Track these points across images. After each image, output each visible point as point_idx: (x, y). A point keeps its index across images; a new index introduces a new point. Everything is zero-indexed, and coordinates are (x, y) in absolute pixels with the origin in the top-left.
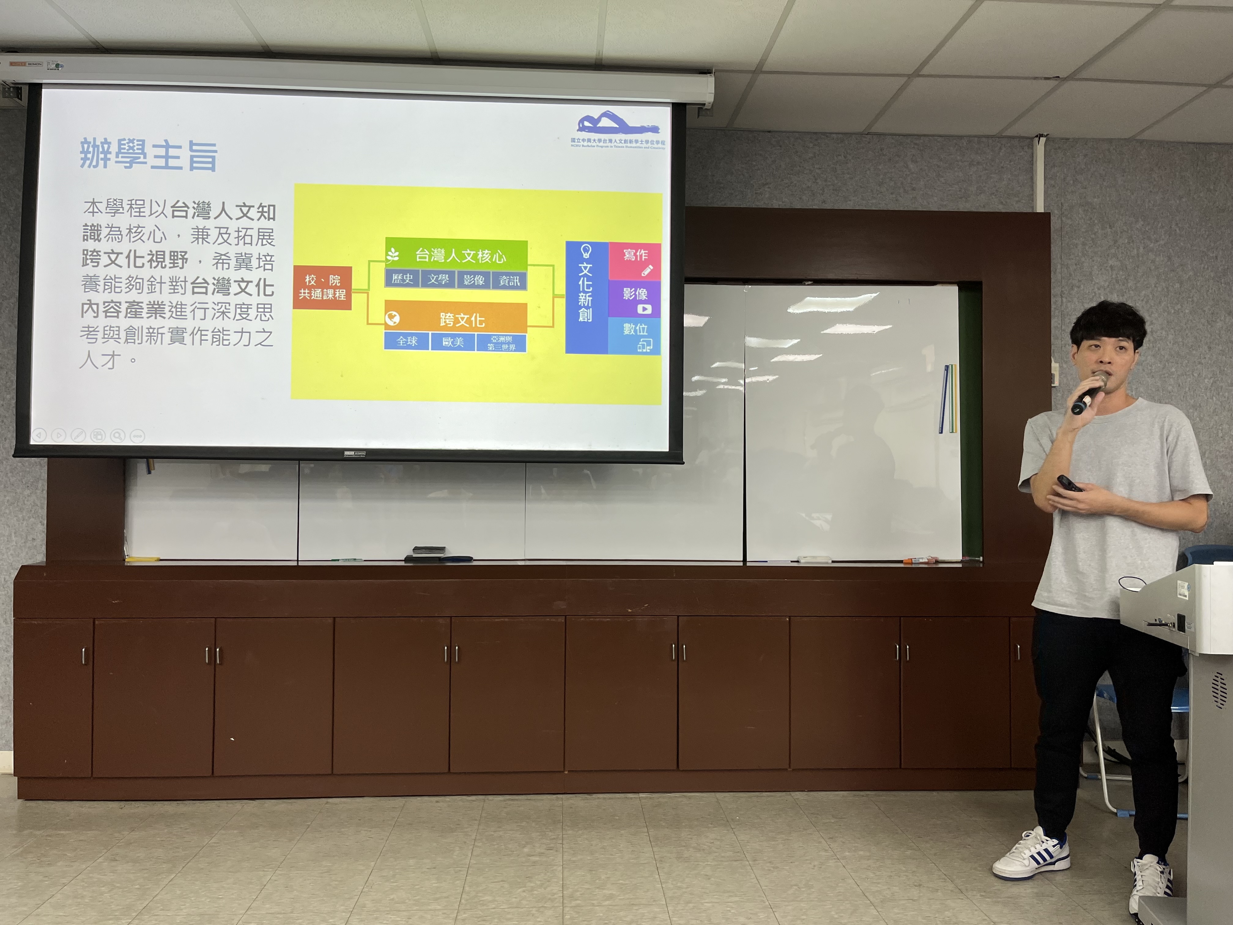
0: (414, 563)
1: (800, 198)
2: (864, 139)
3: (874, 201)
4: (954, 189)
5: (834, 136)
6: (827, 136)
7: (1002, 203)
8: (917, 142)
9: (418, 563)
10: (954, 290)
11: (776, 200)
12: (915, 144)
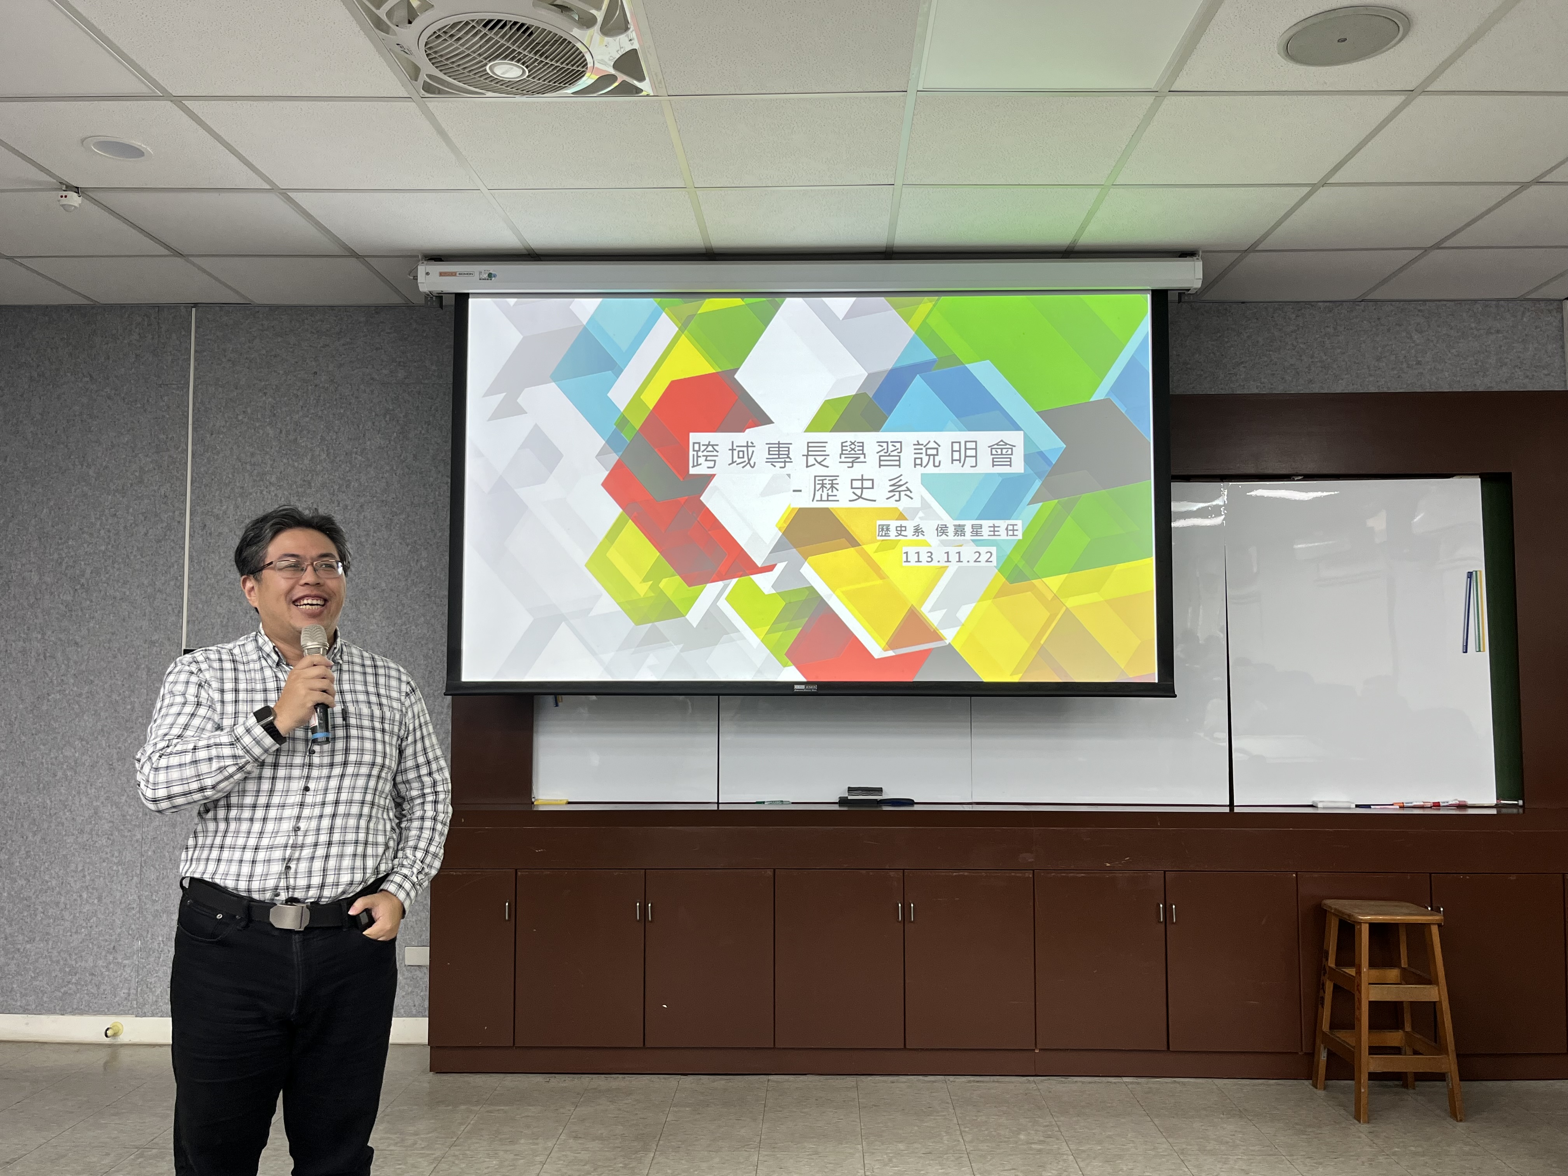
0: (849, 807)
1: (1283, 379)
2: (1357, 307)
3: (1371, 379)
4: (1468, 362)
5: (1320, 304)
6: (1312, 306)
7: (1527, 377)
8: (1421, 308)
9: (853, 806)
10: (1475, 483)
11: (1254, 381)
12: (1419, 311)
